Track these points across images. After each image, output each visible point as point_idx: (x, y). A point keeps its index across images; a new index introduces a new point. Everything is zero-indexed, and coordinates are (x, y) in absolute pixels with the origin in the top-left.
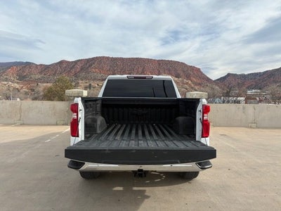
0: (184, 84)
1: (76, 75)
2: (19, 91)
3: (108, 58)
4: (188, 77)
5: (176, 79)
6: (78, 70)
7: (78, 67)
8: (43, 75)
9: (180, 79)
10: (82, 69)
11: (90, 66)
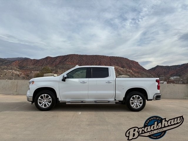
0: (127, 72)
1: (56, 66)
2: (19, 76)
3: (77, 55)
4: (130, 68)
5: (122, 69)
6: (57, 63)
7: (58, 61)
8: (35, 66)
9: (125, 69)
10: (60, 62)
11: (65, 60)
